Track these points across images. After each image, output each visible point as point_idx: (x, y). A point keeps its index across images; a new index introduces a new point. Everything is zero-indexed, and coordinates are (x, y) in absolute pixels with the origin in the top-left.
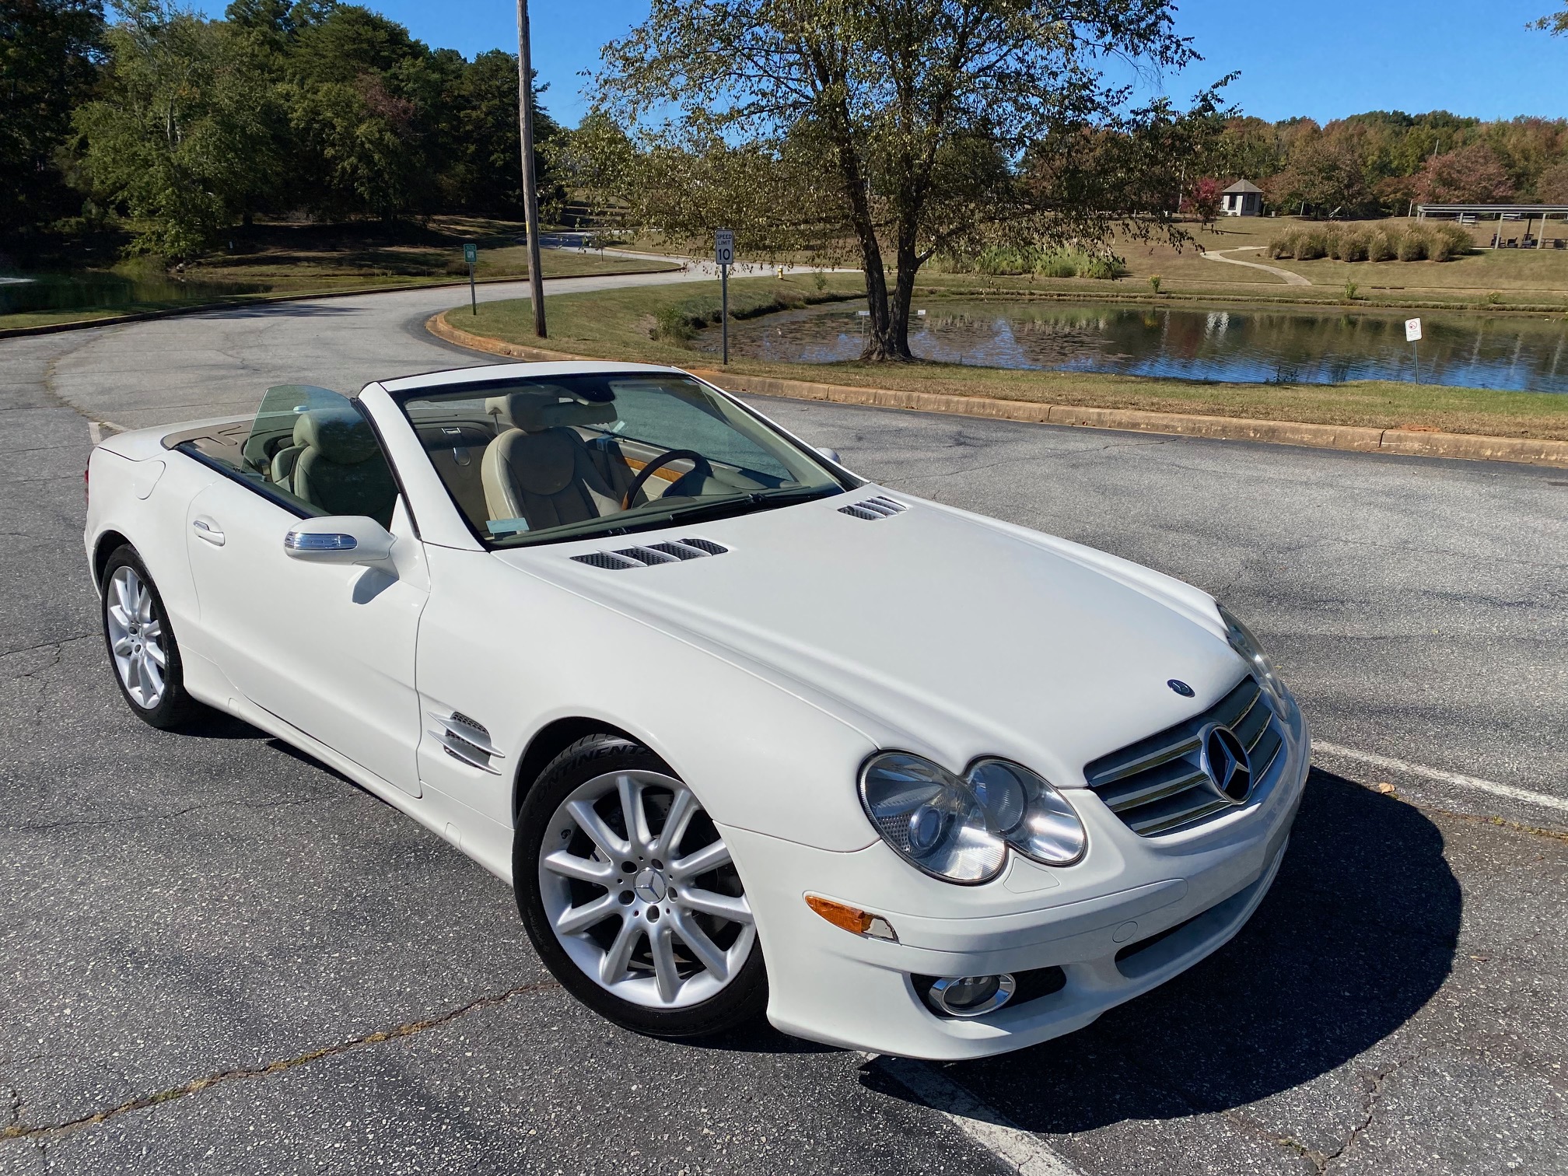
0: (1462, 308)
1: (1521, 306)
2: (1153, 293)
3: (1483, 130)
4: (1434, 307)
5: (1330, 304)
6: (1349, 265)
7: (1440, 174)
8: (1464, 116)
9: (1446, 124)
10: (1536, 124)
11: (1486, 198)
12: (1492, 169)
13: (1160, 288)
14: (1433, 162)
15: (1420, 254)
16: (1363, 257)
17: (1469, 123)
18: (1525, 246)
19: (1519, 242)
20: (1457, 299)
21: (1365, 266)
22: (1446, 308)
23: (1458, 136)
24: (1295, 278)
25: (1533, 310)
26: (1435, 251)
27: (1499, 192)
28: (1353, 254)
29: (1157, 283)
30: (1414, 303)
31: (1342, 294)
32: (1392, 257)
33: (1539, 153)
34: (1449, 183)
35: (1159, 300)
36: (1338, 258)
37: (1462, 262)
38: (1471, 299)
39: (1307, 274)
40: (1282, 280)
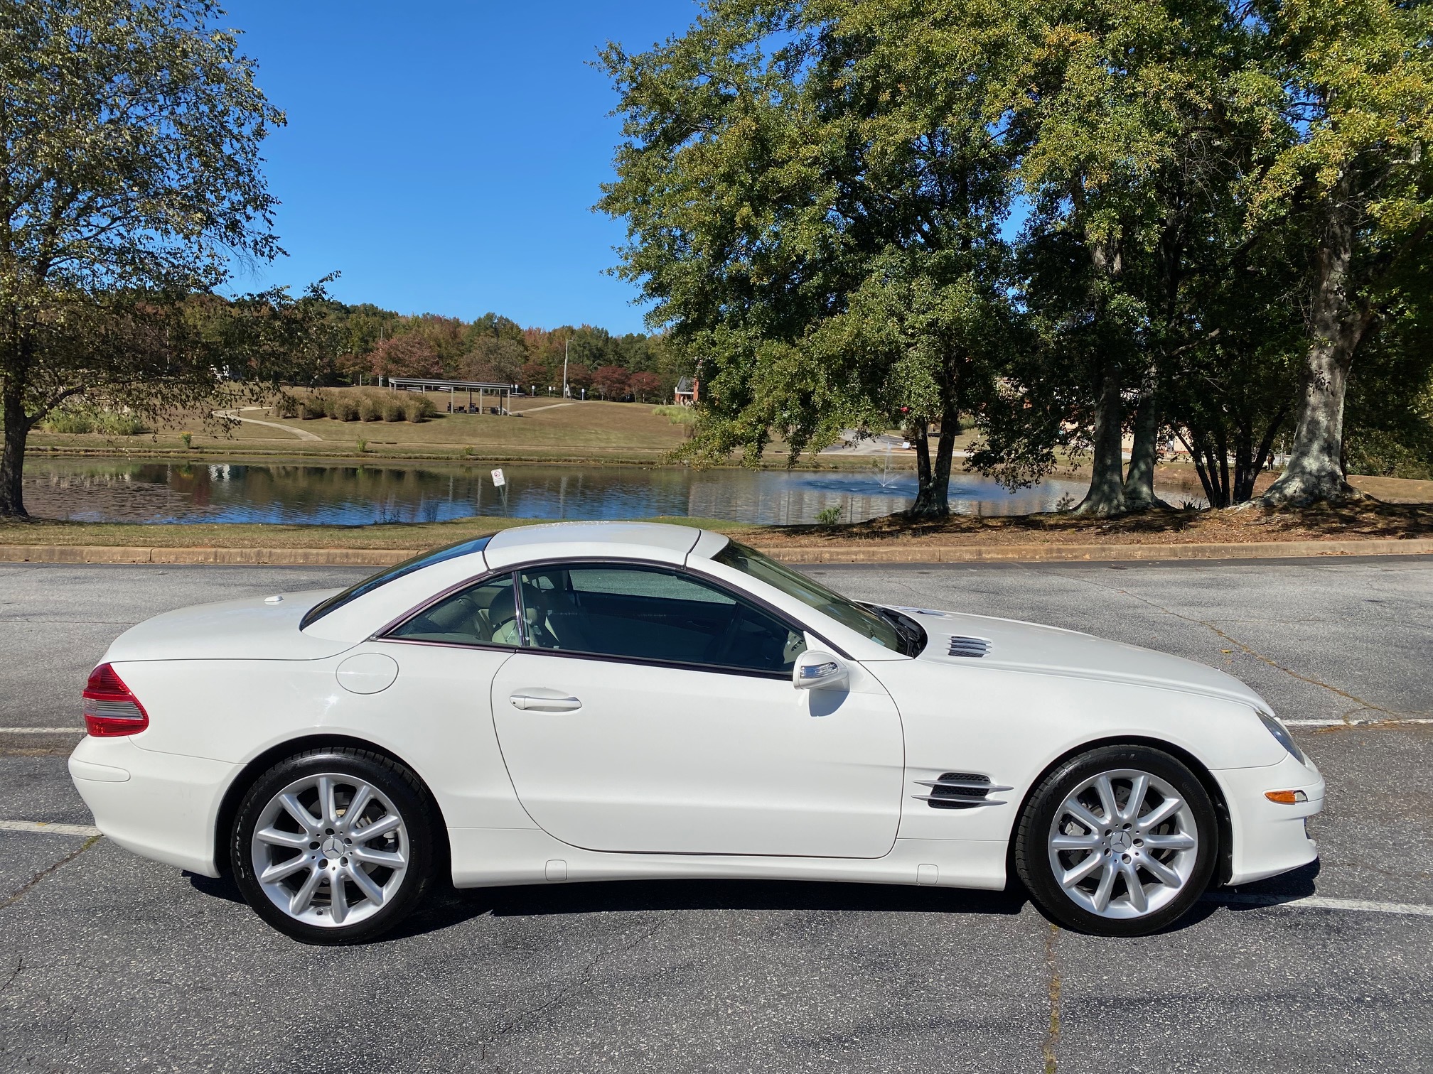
0: (448, 459)
1: (489, 457)
2: (185, 448)
3: (403, 321)
4: (428, 458)
5: (347, 456)
6: (347, 424)
7: (389, 354)
8: (386, 309)
9: (375, 314)
10: (439, 320)
11: (425, 374)
12: (427, 353)
13: (192, 445)
14: (381, 343)
15: (400, 417)
16: (356, 418)
17: (393, 316)
18: (471, 412)
19: (467, 408)
20: (443, 452)
21: (359, 425)
22: (436, 458)
23: (388, 325)
24: (305, 435)
25: (497, 459)
26: (411, 413)
27: (435, 370)
28: (347, 415)
29: (188, 440)
30: (412, 455)
31: (356, 448)
32: (378, 418)
33: (447, 342)
34: (397, 361)
35: (192, 454)
36: (336, 418)
37: (432, 423)
38: (453, 452)
39: (317, 432)
40: (296, 437)
